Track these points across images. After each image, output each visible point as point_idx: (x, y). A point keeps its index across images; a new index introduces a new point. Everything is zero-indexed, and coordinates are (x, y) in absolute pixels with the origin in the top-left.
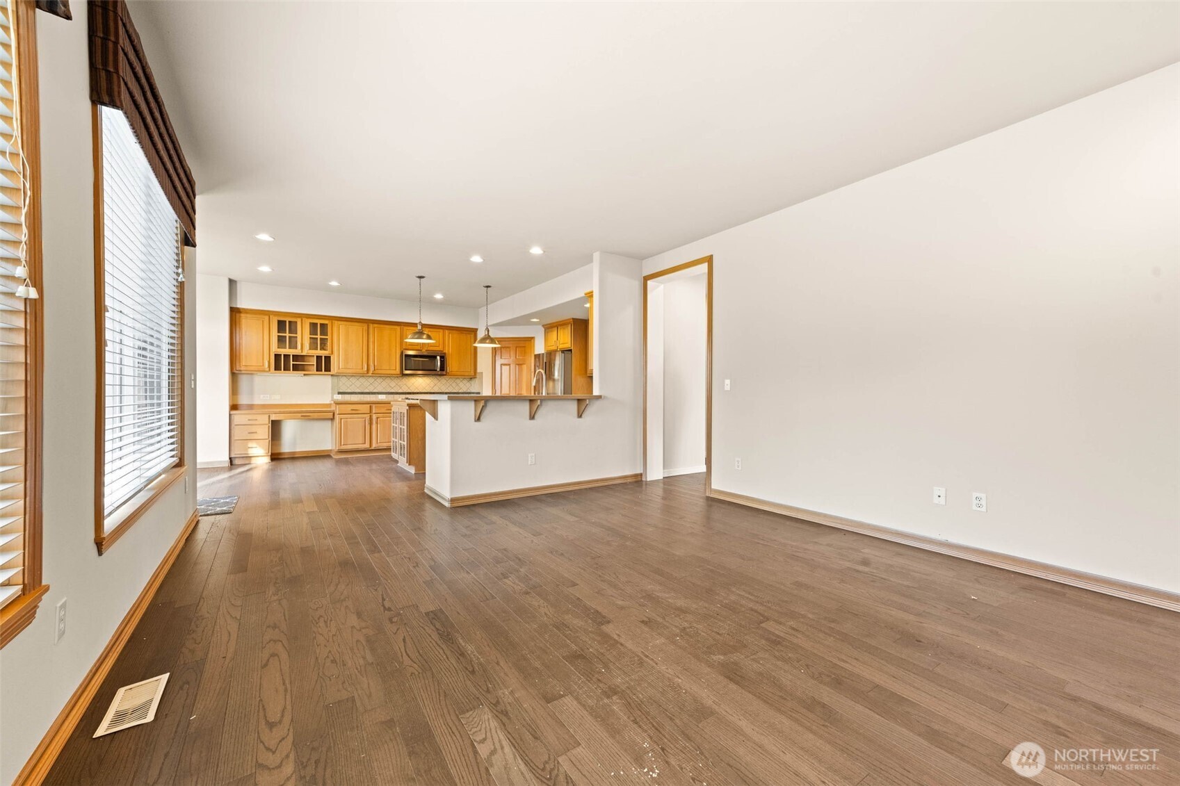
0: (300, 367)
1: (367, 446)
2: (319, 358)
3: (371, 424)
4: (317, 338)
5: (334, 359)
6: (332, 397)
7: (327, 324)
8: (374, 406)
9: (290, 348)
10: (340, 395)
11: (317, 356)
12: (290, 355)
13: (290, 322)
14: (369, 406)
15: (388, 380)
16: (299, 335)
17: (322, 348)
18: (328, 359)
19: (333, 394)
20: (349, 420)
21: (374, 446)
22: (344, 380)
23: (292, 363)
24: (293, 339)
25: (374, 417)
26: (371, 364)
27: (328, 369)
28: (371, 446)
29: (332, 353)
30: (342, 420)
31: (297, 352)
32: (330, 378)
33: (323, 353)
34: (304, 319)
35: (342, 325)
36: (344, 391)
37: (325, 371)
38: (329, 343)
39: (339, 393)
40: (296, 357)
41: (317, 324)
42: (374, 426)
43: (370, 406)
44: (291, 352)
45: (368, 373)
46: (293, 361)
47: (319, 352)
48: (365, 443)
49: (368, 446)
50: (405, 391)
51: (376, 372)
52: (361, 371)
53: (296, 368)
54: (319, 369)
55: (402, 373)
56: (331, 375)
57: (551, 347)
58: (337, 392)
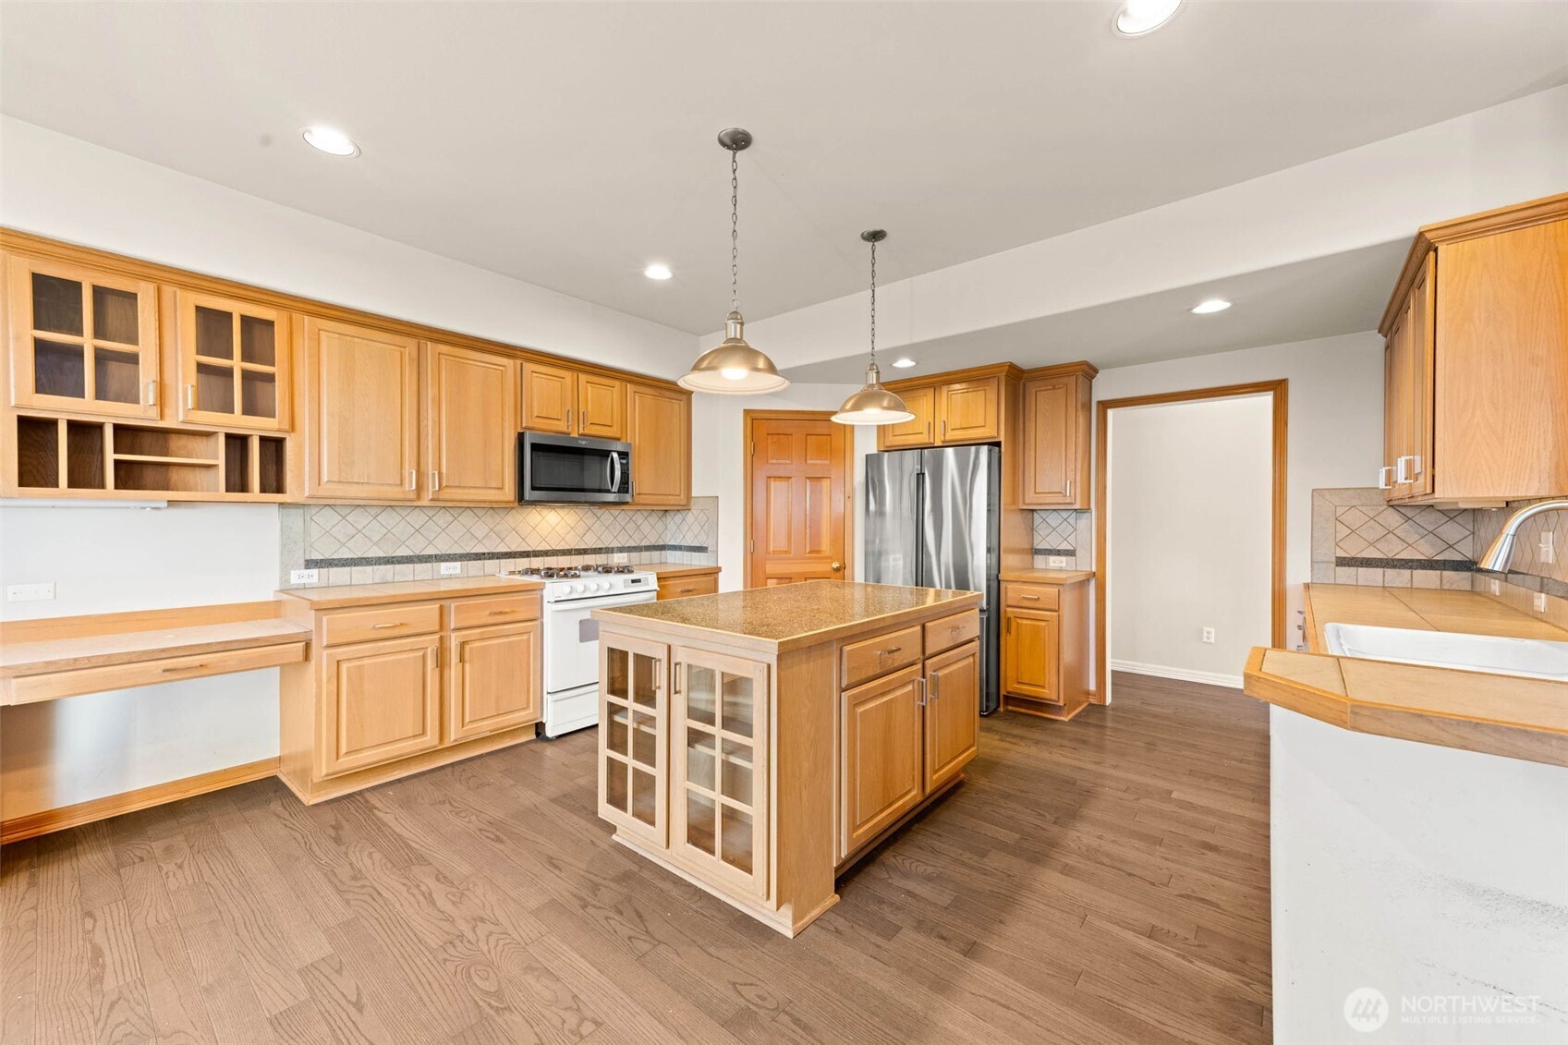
0: (149, 475)
1: (430, 739)
2: (237, 443)
3: (441, 664)
4: (228, 373)
5: (300, 447)
6: (285, 576)
7: (270, 324)
8: (453, 605)
9: (101, 394)
10: (315, 572)
11: (229, 437)
12: (100, 427)
13: (99, 293)
14: (435, 606)
15: (467, 518)
16: (146, 348)
17: (249, 409)
18: (273, 447)
19: (285, 569)
20: (366, 661)
21: (453, 735)
22: (327, 518)
23: (110, 456)
24: (113, 367)
25: (454, 641)
26: (430, 469)
27: (274, 483)
28: (441, 739)
29: (293, 428)
30: (344, 667)
31: (139, 413)
32: (275, 510)
33: (255, 427)
34: (168, 290)
35: (331, 337)
36: (327, 556)
37: (263, 490)
38: (280, 387)
39: (310, 564)
40: (127, 435)
41: (228, 316)
42: (453, 672)
43: (441, 607)
44: (108, 413)
45: (419, 497)
46: (116, 451)
47: (238, 421)
48: (424, 733)
49: (435, 741)
50: (514, 548)
51: (446, 494)
52: (394, 492)
53: (128, 477)
54: (237, 482)
55: (521, 497)
56: (281, 504)
57: (911, 437)
58: (302, 562)
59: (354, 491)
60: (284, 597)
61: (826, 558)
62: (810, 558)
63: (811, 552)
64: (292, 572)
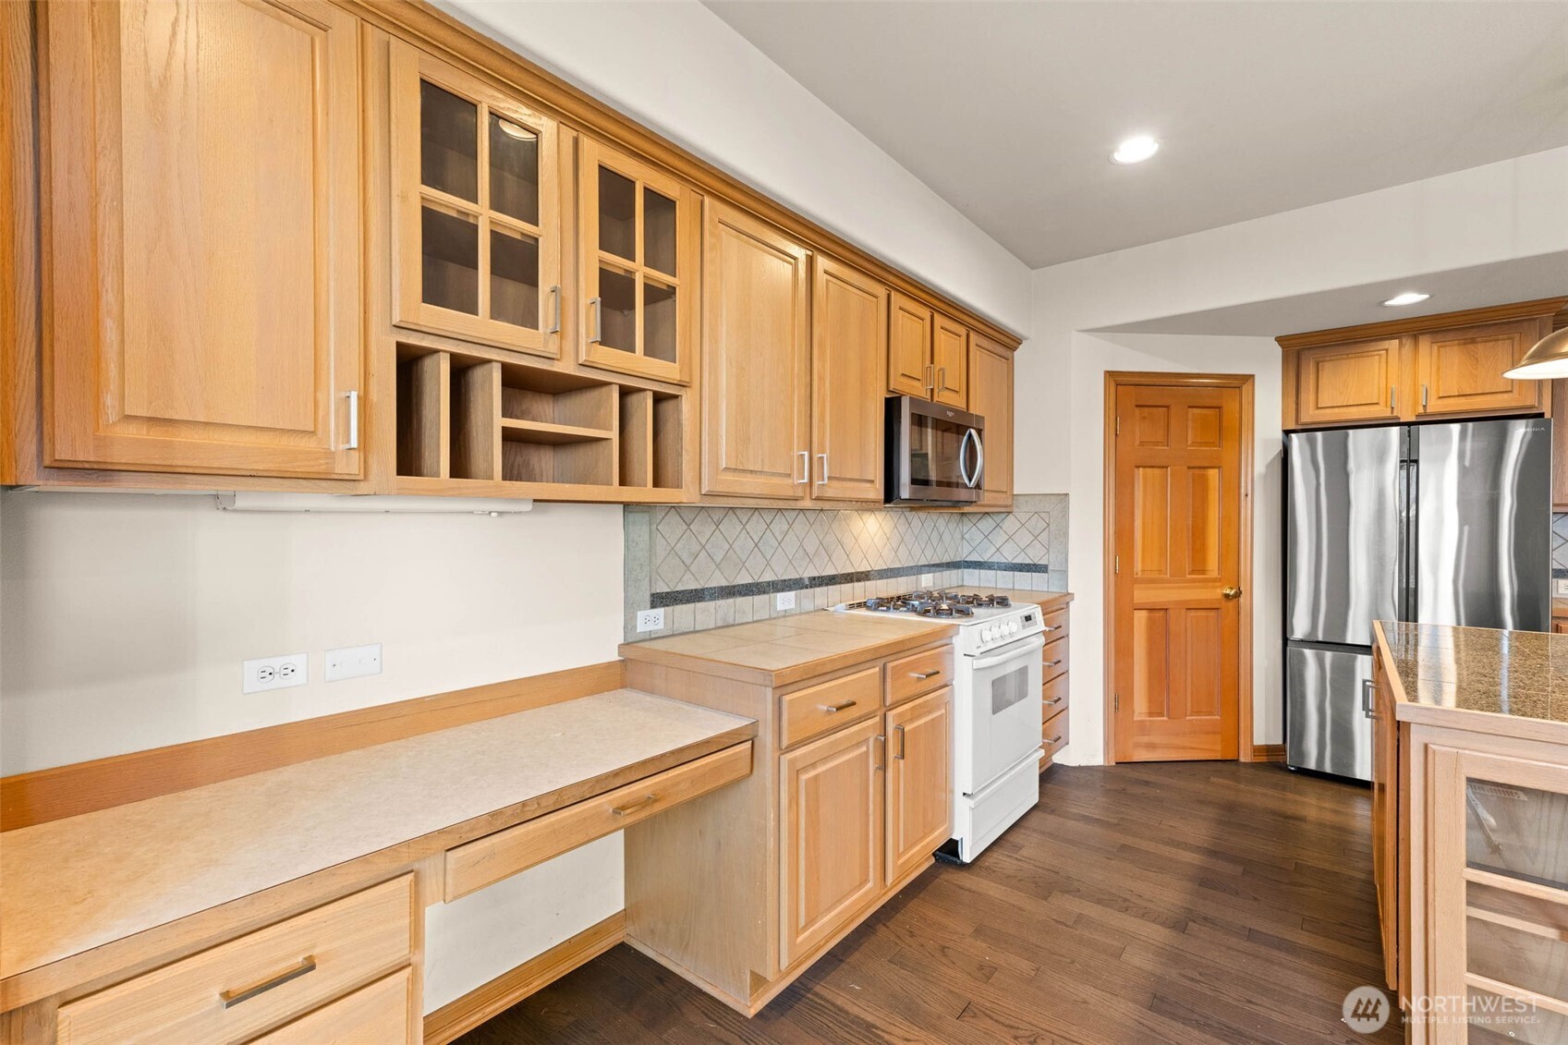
6: (629, 624)
7: (672, 205)
9: (496, 309)
10: (665, 611)
11: (623, 391)
16: (546, 230)
17: (649, 346)
19: (630, 608)
20: (821, 769)
22: (673, 528)
23: (498, 422)
25: (891, 725)
28: (883, 885)
29: (691, 380)
30: (802, 781)
31: (539, 346)
32: (619, 512)
33: (651, 375)
40: (520, 383)
41: (634, 189)
42: (890, 774)
44: (497, 343)
45: (807, 493)
46: (503, 412)
47: (636, 366)
49: (878, 889)
51: (829, 490)
52: (786, 486)
53: (514, 458)
55: (890, 493)
56: (627, 506)
57: (1354, 409)
58: (648, 598)
59: (750, 485)
60: (631, 653)
61: (1214, 580)
62: (1193, 581)
63: (1193, 572)
64: (639, 613)
